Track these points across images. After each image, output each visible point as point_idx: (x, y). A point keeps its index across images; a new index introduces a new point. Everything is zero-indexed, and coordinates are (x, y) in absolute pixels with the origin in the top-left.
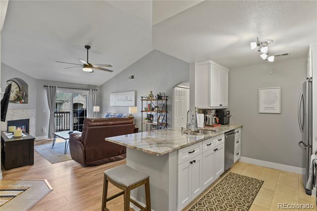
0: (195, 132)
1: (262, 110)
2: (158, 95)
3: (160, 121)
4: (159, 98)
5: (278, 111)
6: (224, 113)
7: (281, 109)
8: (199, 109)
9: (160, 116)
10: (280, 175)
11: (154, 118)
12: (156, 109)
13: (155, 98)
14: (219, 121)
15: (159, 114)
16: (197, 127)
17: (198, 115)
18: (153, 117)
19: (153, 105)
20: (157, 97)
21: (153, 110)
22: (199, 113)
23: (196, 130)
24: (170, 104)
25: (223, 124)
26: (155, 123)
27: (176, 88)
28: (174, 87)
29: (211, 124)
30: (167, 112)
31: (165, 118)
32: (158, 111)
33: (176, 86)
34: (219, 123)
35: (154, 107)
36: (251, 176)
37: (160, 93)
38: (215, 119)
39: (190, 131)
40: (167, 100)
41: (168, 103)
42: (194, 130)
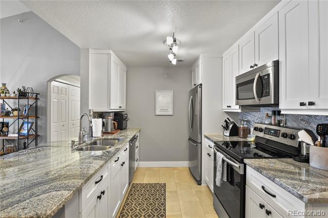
0: (91, 144)
1: (158, 113)
2: (19, 91)
3: (25, 132)
4: (22, 94)
5: (171, 113)
6: (123, 116)
7: (174, 111)
8: (94, 113)
9: (23, 124)
10: (175, 172)
11: (11, 129)
12: (16, 113)
13: (13, 95)
14: (118, 125)
15: (21, 121)
16: (92, 136)
17: (93, 120)
18: (8, 127)
19: (7, 106)
20: (17, 93)
21: (7, 114)
22: (94, 117)
23: (93, 141)
24: (43, 105)
25: (121, 129)
26: (13, 135)
27: (53, 83)
28: (50, 80)
29: (110, 131)
30: (37, 117)
31: (34, 127)
32: (19, 117)
33: (54, 79)
34: (118, 129)
35: (10, 109)
36: (153, 181)
37: (24, 87)
38: (114, 124)
39: (84, 144)
40: (36, 99)
41: (39, 103)
42: (89, 142)
